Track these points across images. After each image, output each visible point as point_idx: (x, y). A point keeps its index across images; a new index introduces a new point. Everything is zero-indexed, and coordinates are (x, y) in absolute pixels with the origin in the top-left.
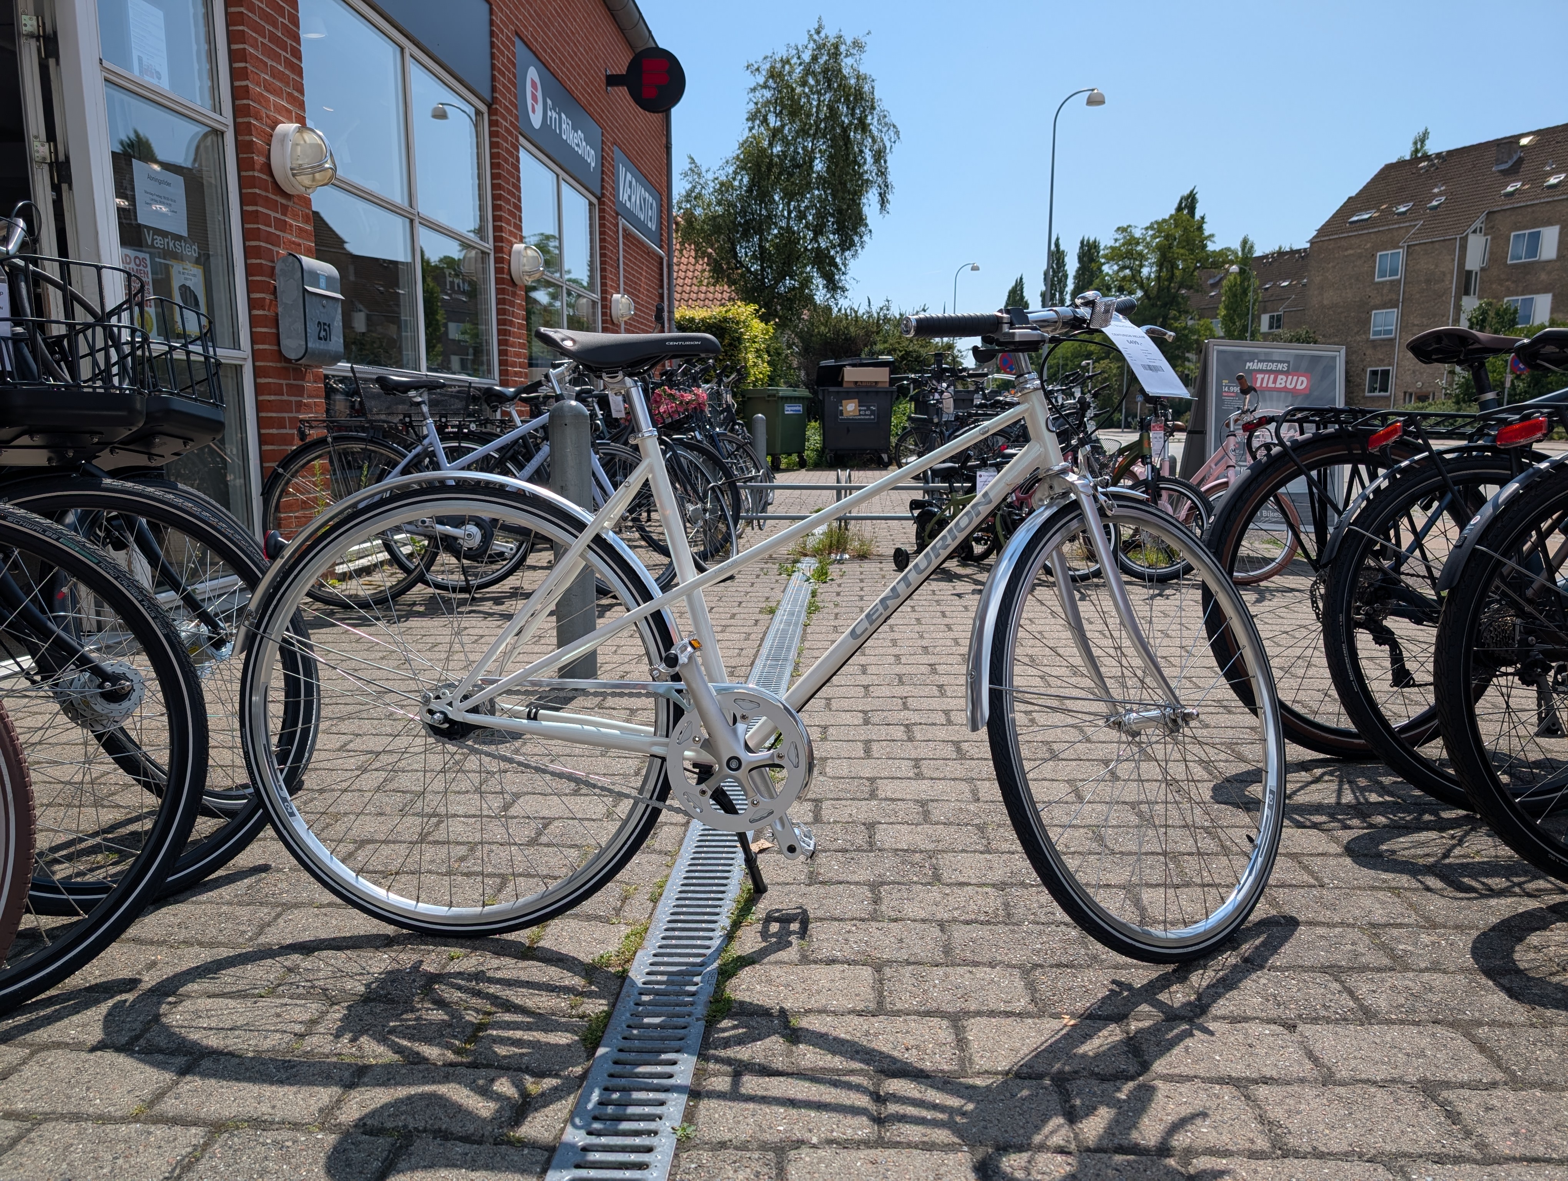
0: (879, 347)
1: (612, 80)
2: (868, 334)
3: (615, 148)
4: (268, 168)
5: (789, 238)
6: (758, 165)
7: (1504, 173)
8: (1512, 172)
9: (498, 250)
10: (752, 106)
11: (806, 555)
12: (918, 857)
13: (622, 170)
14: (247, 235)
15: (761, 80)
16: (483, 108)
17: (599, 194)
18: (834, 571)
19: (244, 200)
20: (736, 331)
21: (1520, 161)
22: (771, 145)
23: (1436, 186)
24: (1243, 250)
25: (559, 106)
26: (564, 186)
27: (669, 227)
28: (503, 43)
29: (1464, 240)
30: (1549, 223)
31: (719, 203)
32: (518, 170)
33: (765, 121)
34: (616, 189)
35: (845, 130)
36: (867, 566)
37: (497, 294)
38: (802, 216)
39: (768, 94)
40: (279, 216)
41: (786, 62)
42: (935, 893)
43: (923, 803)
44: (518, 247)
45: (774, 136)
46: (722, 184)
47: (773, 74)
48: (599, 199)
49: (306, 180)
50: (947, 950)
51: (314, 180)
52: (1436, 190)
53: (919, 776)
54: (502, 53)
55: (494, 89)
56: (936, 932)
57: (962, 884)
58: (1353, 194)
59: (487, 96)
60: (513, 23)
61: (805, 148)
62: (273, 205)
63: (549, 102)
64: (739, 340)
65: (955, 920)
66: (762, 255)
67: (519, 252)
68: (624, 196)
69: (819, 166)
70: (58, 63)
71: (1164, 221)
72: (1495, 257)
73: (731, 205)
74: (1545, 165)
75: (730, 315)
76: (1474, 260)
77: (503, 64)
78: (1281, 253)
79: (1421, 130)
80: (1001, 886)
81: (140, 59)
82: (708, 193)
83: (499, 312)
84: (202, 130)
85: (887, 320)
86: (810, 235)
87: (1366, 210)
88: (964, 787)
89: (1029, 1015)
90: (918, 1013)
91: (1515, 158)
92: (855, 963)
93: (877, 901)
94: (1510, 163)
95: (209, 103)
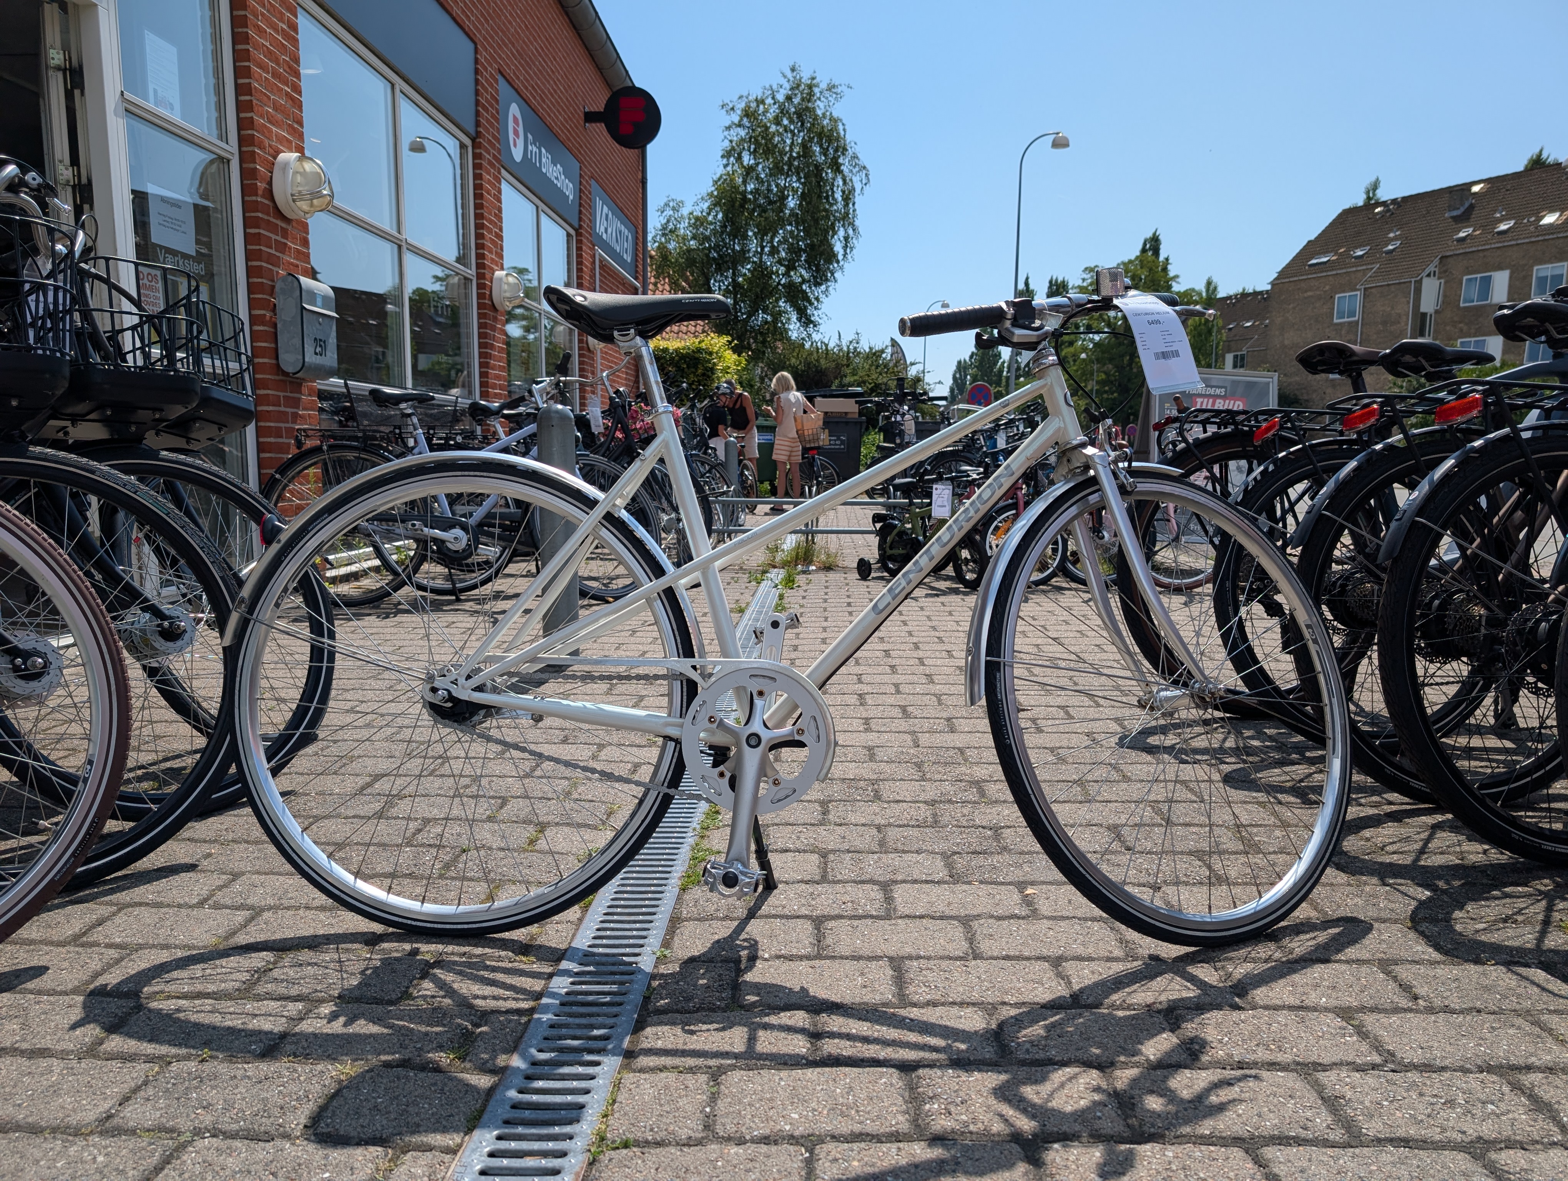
0: (848, 380)
1: (590, 117)
2: (839, 366)
3: (593, 182)
4: (269, 193)
5: (762, 273)
6: (732, 201)
7: (1456, 219)
8: (1463, 219)
9: (480, 276)
10: (727, 144)
11: (774, 567)
12: (862, 784)
13: (599, 203)
14: (249, 256)
15: (736, 119)
16: (468, 142)
17: (576, 226)
18: (801, 579)
19: (247, 223)
20: (709, 361)
21: (1472, 207)
22: (745, 182)
23: (1391, 231)
24: (1208, 290)
25: (539, 141)
26: (543, 218)
27: (644, 260)
28: (487, 80)
29: (1419, 283)
30: (1500, 268)
31: (694, 237)
32: (500, 201)
33: (739, 158)
34: (593, 221)
35: (818, 168)
36: (831, 575)
37: (479, 318)
38: (774, 251)
39: (743, 133)
40: (279, 238)
41: (760, 102)
42: (875, 807)
43: (870, 749)
44: (498, 274)
45: (748, 174)
46: (697, 219)
47: (748, 113)
48: (576, 230)
49: (304, 205)
50: (882, 843)
51: (312, 205)
52: (1391, 235)
53: (868, 730)
54: (486, 91)
55: (478, 124)
56: (874, 831)
57: (898, 801)
58: (1312, 238)
59: (472, 130)
60: (496, 62)
61: (777, 185)
62: (274, 228)
63: (530, 137)
64: (712, 370)
65: (890, 825)
66: (735, 289)
67: (500, 279)
68: (600, 228)
69: (792, 203)
70: (82, 94)
71: (1130, 262)
72: (1448, 300)
73: (707, 239)
74: (1495, 211)
75: (703, 345)
76: (1429, 303)
77: (487, 100)
78: (1244, 295)
79: (1373, 179)
80: (932, 803)
81: (155, 91)
82: (683, 228)
83: (481, 336)
84: (207, 157)
85: (857, 353)
86: (782, 270)
87: (1324, 253)
88: (908, 738)
89: (945, 882)
90: (855, 882)
91: (1467, 205)
92: (805, 851)
93: (824, 813)
94: (1462, 210)
95: (215, 132)
